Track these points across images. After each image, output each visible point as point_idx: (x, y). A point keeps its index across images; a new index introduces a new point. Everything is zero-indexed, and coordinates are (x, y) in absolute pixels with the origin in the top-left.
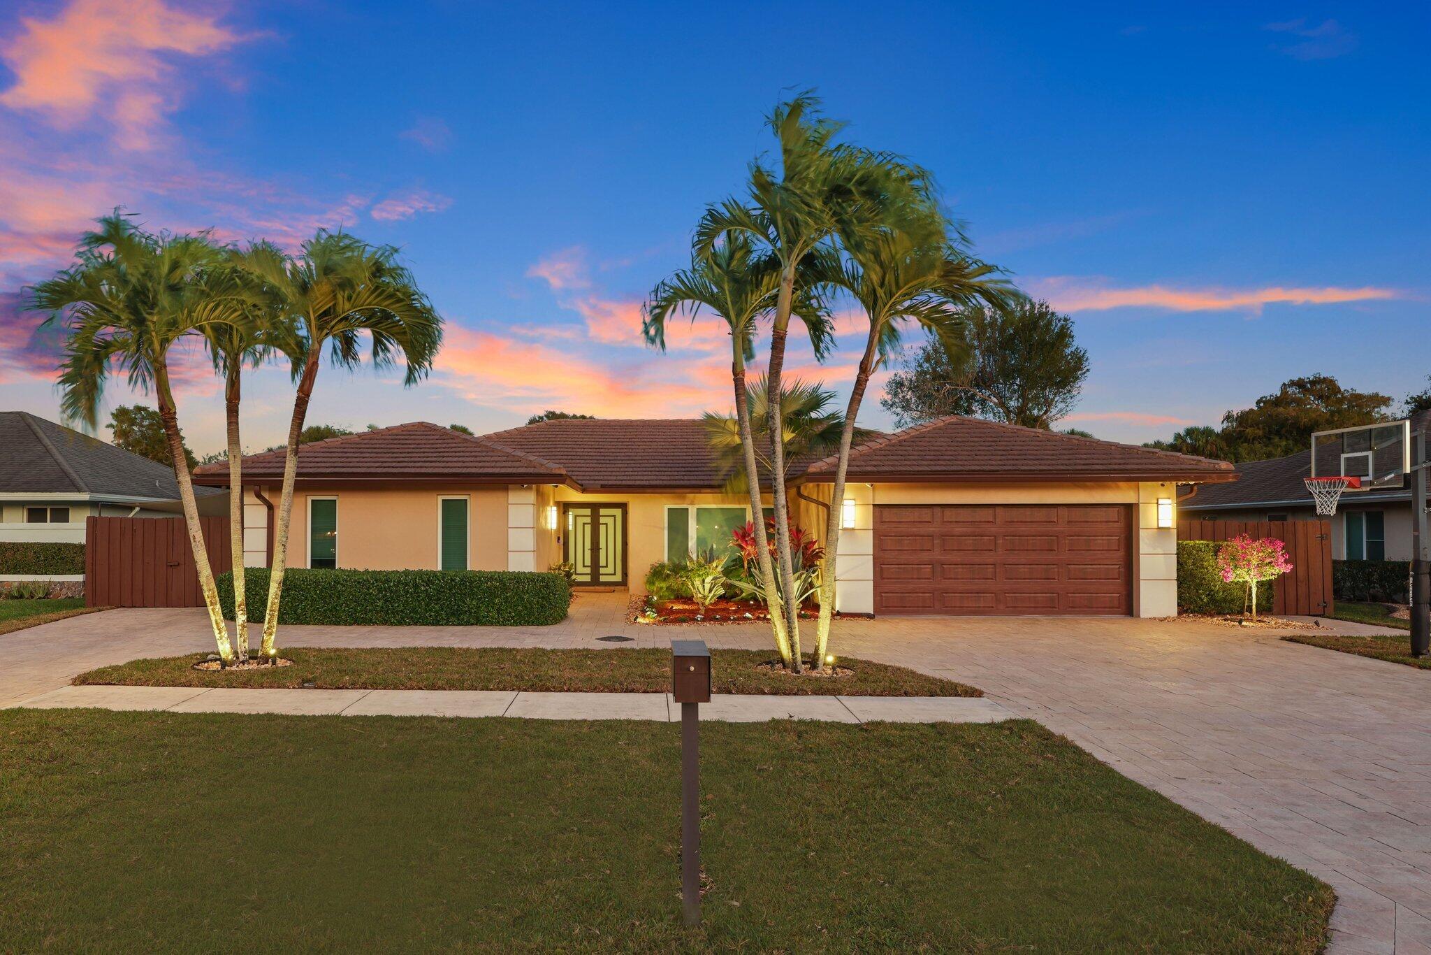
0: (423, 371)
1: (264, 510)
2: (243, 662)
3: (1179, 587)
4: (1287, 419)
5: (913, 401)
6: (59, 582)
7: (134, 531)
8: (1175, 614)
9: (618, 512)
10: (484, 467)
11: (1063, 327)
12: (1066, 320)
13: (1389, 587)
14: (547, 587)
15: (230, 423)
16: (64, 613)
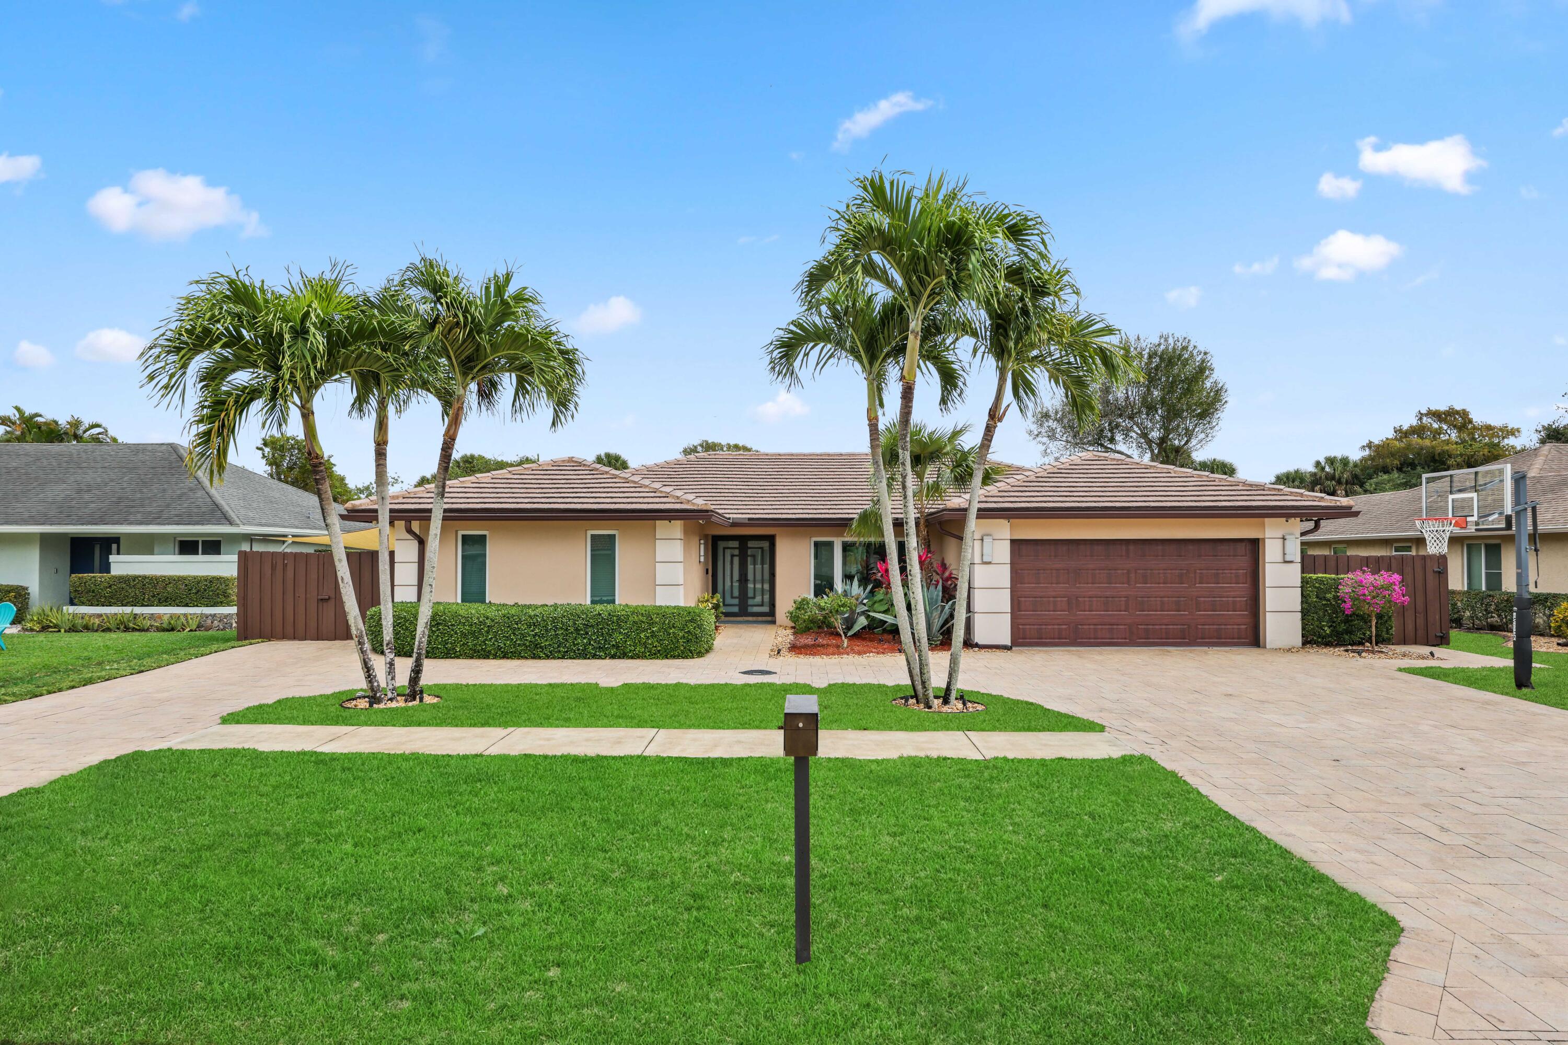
0: (569, 413)
1: (415, 544)
2: (391, 700)
3: (1303, 619)
4: (1422, 449)
5: (1058, 430)
6: (211, 615)
7: (285, 566)
8: (1300, 644)
9: (766, 545)
10: (632, 503)
11: (1203, 361)
12: (1205, 353)
13: (1506, 617)
14: (692, 621)
15: (378, 466)
16: (215, 647)
